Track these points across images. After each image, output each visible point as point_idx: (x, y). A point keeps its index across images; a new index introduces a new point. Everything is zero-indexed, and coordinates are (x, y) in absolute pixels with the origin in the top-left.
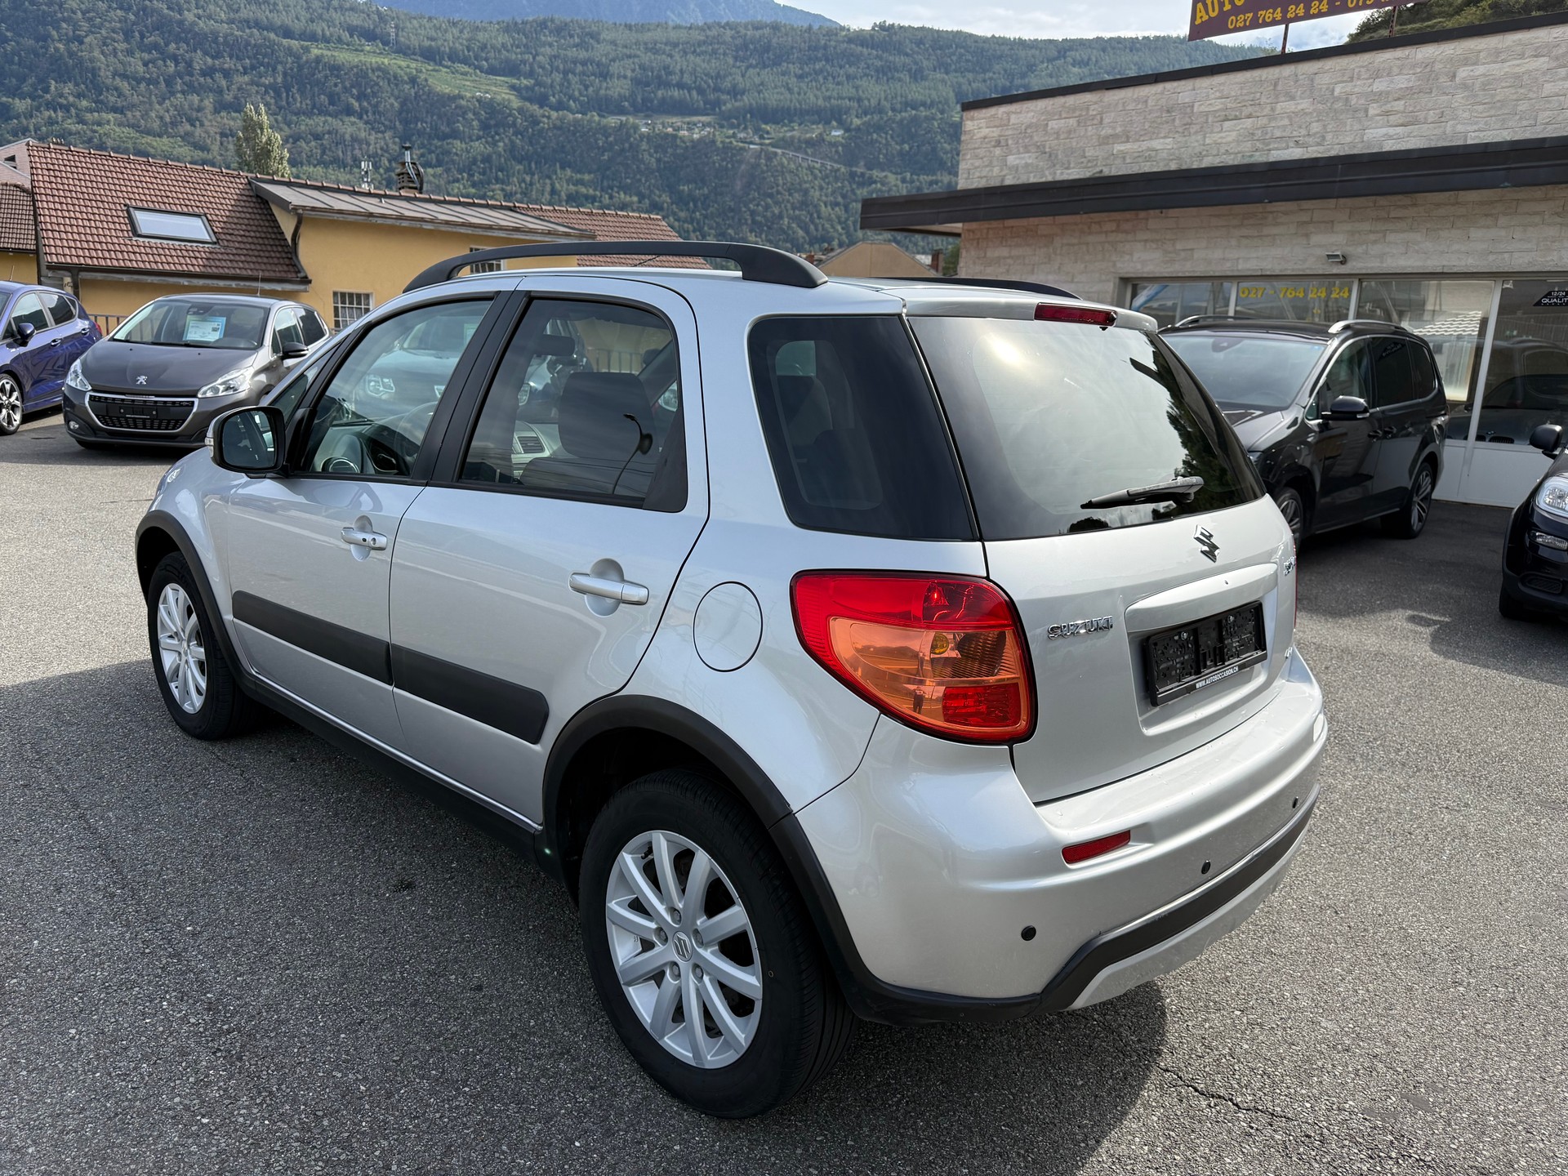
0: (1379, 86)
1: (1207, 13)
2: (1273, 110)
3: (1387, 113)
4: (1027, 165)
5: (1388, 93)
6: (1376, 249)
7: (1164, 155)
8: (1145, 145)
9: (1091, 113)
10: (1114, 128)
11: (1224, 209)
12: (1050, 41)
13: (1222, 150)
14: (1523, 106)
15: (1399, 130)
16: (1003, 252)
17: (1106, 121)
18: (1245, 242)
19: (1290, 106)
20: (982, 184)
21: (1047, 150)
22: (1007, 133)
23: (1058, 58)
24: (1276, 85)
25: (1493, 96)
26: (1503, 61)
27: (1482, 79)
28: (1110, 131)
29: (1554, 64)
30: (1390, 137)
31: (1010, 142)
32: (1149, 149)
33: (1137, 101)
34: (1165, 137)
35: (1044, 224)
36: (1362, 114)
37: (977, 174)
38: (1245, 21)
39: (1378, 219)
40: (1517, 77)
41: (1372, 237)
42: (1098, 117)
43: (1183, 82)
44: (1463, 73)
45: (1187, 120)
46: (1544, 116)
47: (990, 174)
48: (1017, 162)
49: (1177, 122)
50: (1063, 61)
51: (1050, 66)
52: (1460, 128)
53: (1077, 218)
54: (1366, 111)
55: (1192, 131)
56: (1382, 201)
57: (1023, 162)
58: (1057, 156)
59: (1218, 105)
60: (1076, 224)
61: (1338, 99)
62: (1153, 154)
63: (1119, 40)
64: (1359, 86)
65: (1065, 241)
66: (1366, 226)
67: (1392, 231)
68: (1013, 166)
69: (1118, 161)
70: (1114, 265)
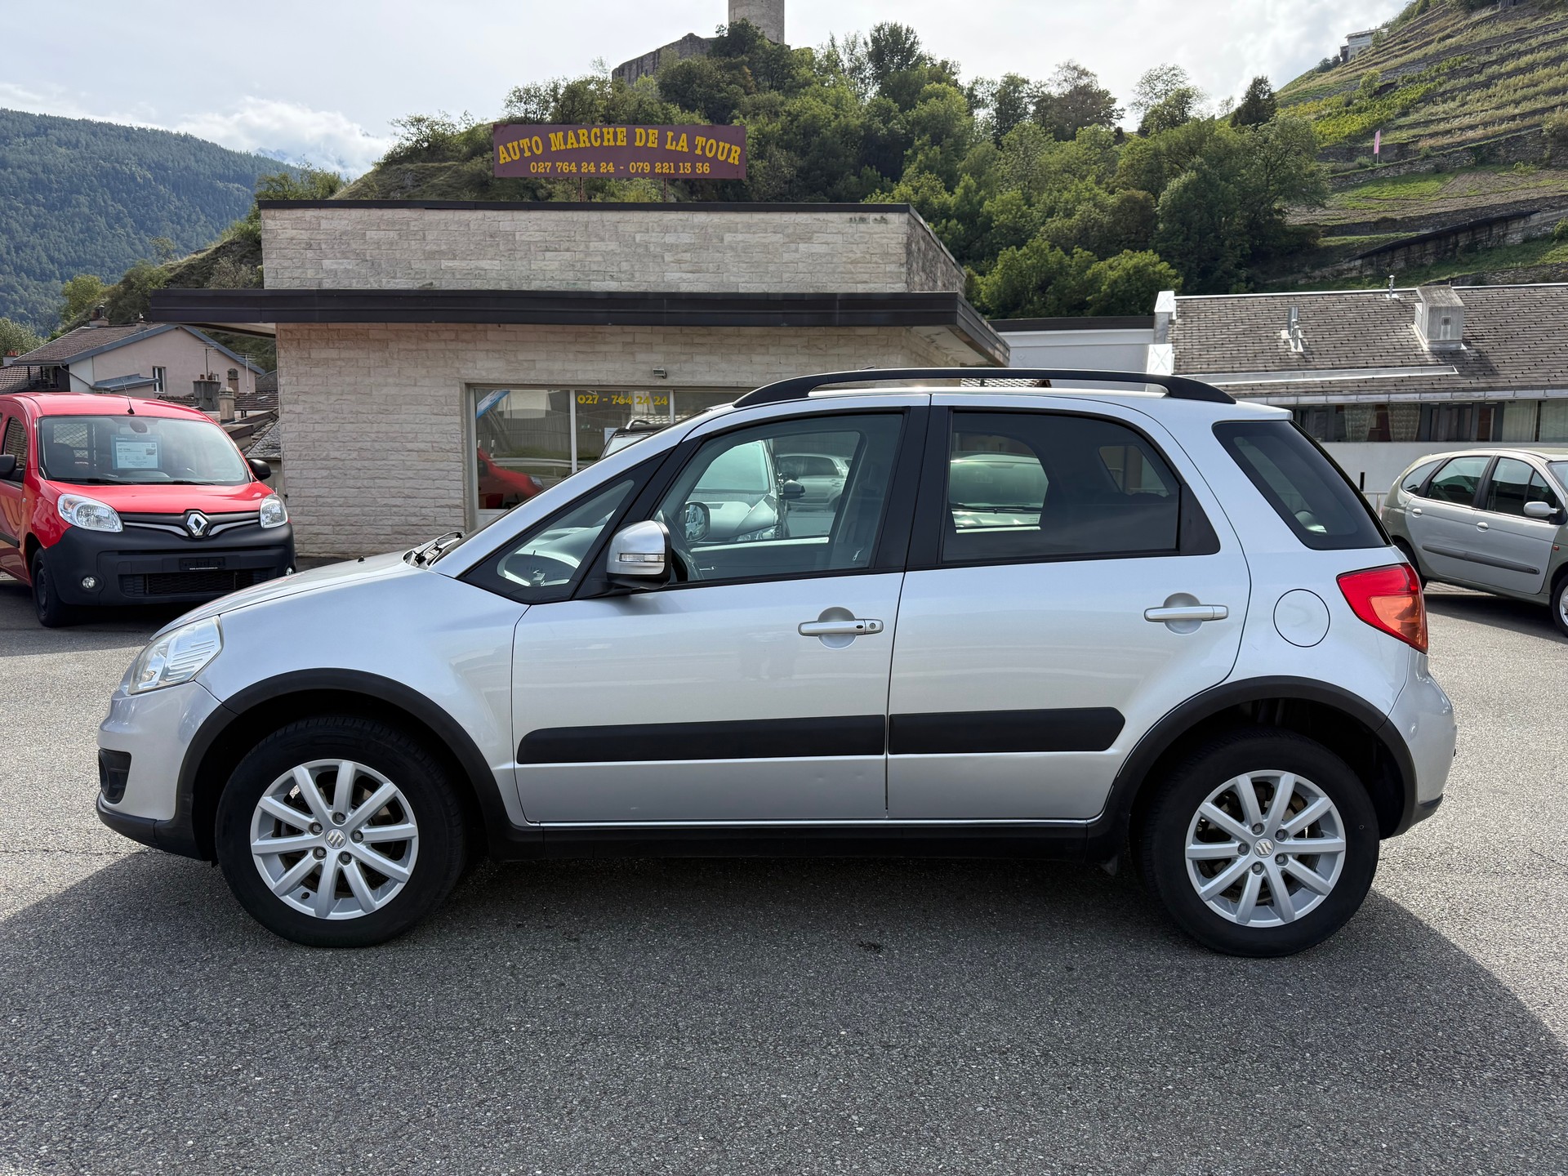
0: (670, 239)
1: (510, 156)
2: (587, 247)
3: (679, 262)
4: (347, 271)
5: (677, 246)
6: (688, 367)
7: (494, 275)
8: (473, 264)
9: (412, 228)
10: (439, 245)
11: (558, 328)
13: (548, 276)
14: (772, 268)
15: (690, 275)
16: (332, 353)
17: (429, 237)
18: (581, 356)
19: (602, 246)
20: (295, 285)
21: (368, 258)
22: (318, 237)
23: (37, 135)
24: (587, 227)
25: (752, 258)
26: (754, 233)
27: (742, 244)
28: (435, 248)
29: (787, 240)
30: (684, 281)
31: (323, 246)
32: (477, 268)
33: (459, 223)
34: (492, 259)
35: (376, 329)
36: (660, 260)
37: (287, 275)
38: (545, 168)
39: (685, 344)
40: (765, 246)
41: (683, 358)
42: (421, 233)
43: (501, 213)
44: (728, 237)
45: (510, 246)
46: (786, 276)
47: (303, 276)
48: (335, 266)
49: (502, 247)
50: (44, 138)
51: (29, 142)
52: (732, 279)
53: (412, 326)
54: (663, 258)
55: (518, 256)
56: (686, 330)
57: (342, 267)
58: (380, 265)
59: (538, 237)
60: (411, 331)
61: (639, 245)
62: (483, 273)
63: (110, 126)
64: (654, 237)
65: (401, 347)
66: (677, 349)
67: (698, 354)
68: (331, 271)
69: (448, 276)
70: (458, 372)
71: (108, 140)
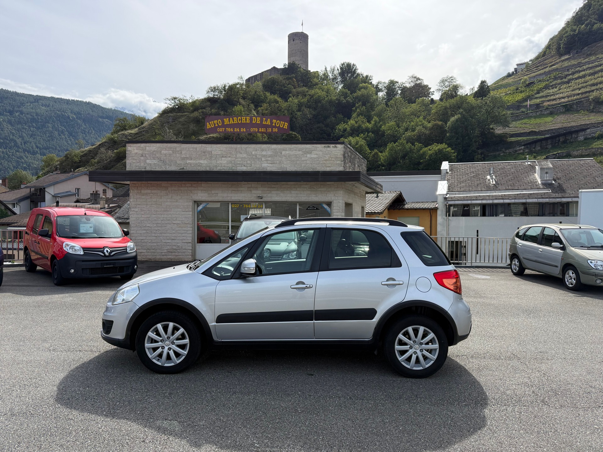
0: (264, 153)
1: (211, 126)
2: (236, 156)
3: (267, 160)
4: (155, 164)
5: (266, 155)
6: (269, 195)
7: (205, 165)
8: (198, 162)
9: (177, 150)
10: (186, 155)
11: (226, 183)
12: (30, 95)
13: (223, 166)
14: (298, 162)
15: (270, 165)
16: (149, 191)
17: (183, 153)
18: (234, 192)
19: (241, 156)
20: (137, 169)
21: (162, 159)
22: (145, 153)
23: (35, 102)
24: (236, 149)
25: (291, 159)
26: (292, 151)
27: (288, 155)
28: (185, 156)
29: (303, 153)
30: (269, 167)
31: (147, 156)
32: (199, 163)
33: (193, 148)
34: (204, 160)
35: (164, 184)
36: (260, 160)
37: (134, 165)
38: (222, 130)
39: (269, 187)
40: (296, 155)
41: (268, 192)
42: (180, 151)
43: (208, 145)
44: (283, 153)
45: (210, 156)
46: (303, 165)
47: (140, 165)
48: (150, 162)
49: (207, 156)
51: (31, 105)
52: (285, 166)
53: (177, 182)
54: (261, 159)
55: (213, 159)
56: (269, 183)
57: (153, 162)
58: (166, 162)
59: (220, 153)
60: (176, 184)
61: (254, 155)
62: (201, 164)
64: (259, 153)
65: (172, 189)
66: (266, 189)
67: (273, 191)
68: (149, 164)
69: (189, 166)
70: (192, 197)
71: (60, 104)
